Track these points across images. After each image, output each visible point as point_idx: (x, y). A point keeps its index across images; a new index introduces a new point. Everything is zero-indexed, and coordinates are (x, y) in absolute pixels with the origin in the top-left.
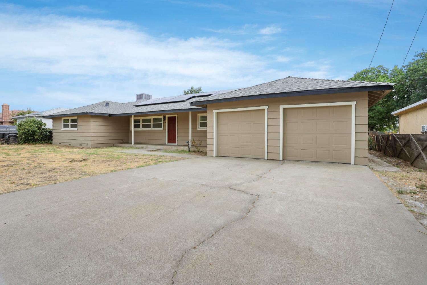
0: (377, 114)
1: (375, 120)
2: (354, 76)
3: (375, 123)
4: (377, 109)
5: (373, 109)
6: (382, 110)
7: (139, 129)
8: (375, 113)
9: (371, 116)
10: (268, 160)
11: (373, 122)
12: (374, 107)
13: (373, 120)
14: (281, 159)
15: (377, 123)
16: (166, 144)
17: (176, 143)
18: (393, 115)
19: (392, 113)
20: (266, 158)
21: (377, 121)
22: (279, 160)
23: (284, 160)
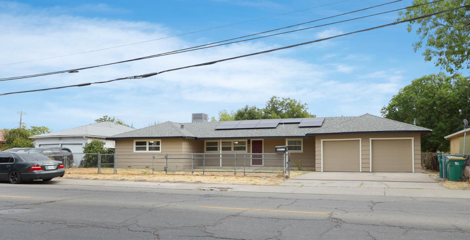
0: (440, 132)
1: (437, 139)
2: (411, 83)
3: (437, 143)
4: (439, 125)
5: (435, 125)
6: (444, 128)
7: (217, 151)
8: (438, 130)
9: (433, 134)
10: (362, 172)
11: (435, 142)
12: (436, 124)
13: (435, 139)
14: (371, 171)
15: (439, 142)
16: (251, 166)
17: (262, 164)
18: (445, 139)
19: (445, 137)
20: (361, 171)
21: (440, 141)
22: (369, 172)
23: (372, 172)
